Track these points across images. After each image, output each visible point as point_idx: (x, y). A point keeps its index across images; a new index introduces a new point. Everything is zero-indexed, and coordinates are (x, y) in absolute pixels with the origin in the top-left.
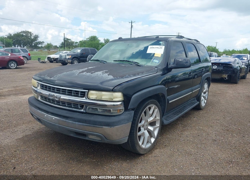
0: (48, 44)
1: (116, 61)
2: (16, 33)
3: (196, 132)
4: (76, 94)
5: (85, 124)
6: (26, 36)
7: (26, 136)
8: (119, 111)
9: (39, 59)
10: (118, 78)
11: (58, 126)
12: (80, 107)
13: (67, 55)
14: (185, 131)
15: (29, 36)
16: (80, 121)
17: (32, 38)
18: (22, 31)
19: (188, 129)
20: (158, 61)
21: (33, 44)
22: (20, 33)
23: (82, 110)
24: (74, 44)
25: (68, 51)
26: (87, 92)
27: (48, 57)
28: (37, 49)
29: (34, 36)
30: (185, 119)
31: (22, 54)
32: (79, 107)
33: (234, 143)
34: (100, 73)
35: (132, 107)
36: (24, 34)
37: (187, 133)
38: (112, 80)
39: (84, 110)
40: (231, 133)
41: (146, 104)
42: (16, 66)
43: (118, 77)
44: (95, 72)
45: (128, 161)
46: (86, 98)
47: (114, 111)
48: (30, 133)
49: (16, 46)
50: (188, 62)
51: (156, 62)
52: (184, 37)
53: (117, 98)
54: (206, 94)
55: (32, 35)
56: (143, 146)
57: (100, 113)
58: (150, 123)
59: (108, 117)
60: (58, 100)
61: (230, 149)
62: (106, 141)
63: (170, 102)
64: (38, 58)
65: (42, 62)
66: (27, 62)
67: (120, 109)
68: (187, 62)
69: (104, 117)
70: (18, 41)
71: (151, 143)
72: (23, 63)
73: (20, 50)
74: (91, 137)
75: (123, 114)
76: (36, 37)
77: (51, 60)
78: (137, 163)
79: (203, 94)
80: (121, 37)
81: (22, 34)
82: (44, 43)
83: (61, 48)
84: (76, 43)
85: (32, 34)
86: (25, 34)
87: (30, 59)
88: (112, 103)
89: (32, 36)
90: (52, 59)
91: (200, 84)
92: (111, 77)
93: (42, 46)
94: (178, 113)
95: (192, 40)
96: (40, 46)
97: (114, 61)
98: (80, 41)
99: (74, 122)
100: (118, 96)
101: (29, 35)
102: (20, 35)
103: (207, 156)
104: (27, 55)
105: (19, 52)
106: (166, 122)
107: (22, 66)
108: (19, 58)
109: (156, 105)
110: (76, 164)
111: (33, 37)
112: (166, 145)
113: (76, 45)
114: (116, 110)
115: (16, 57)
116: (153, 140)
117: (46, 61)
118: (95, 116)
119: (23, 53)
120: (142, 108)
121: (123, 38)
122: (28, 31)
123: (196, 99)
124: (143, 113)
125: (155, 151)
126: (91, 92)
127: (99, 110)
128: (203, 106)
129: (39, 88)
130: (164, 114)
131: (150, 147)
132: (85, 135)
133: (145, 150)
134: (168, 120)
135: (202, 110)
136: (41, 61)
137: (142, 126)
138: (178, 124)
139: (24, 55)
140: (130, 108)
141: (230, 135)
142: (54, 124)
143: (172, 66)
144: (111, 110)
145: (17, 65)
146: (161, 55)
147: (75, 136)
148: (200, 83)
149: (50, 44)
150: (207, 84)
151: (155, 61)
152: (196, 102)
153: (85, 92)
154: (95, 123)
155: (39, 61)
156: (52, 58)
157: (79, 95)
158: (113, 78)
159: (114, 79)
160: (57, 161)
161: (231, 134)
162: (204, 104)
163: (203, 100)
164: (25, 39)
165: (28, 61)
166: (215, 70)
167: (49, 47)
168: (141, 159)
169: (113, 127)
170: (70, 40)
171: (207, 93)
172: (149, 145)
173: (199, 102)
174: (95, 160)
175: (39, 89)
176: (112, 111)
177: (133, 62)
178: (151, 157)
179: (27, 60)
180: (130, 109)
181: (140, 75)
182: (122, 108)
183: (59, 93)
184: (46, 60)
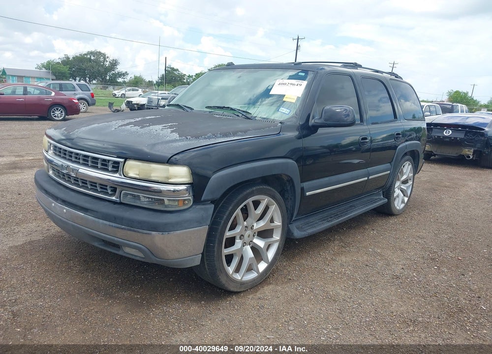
0: (136, 78)
1: (211, 107)
2: (78, 55)
3: (365, 257)
4: (104, 166)
5: (114, 224)
6: (97, 62)
7: (30, 243)
8: (181, 203)
9: (111, 105)
10: (187, 138)
11: (72, 225)
12: (112, 191)
13: (162, 99)
14: (342, 254)
15: (101, 62)
16: (106, 217)
17: (107, 66)
18: (89, 52)
19: (349, 251)
20: (288, 110)
21: (108, 78)
22: (85, 54)
23: (114, 198)
24: (184, 79)
25: (167, 92)
26: (122, 162)
27: (127, 101)
28: (115, 85)
29: (110, 62)
30: (352, 231)
31: (80, 94)
32: (109, 191)
33: (435, 286)
34: (158, 127)
35: (210, 197)
36: (92, 58)
37: (344, 259)
38: (175, 141)
39: (117, 198)
40: (438, 265)
41: (245, 193)
42: (65, 116)
43: (189, 137)
44: (149, 126)
45: (203, 302)
46: (120, 175)
47: (171, 203)
48: (40, 237)
49: (78, 79)
50: (350, 115)
51: (284, 112)
52: (360, 66)
53: (176, 177)
54: (407, 185)
55: (107, 59)
56: (238, 277)
57: (145, 204)
58: (258, 232)
59: (159, 214)
60: (75, 176)
61: (423, 296)
62: (154, 260)
63: (308, 194)
64: (110, 103)
65: (116, 110)
66: (87, 109)
67: (185, 200)
68: (348, 115)
69: (151, 213)
70: (80, 69)
71: (258, 271)
72: (77, 111)
73: (77, 87)
74: (129, 251)
75: (190, 209)
76: (114, 64)
77: (133, 108)
78: (219, 308)
79: (398, 184)
80: (232, 63)
81: (89, 56)
82: (128, 74)
83: (159, 86)
84: (189, 76)
85: (108, 57)
86: (94, 56)
87: (94, 104)
88: (172, 188)
89: (107, 61)
90: (135, 106)
91: (390, 163)
92: (176, 136)
93: (126, 80)
94: (331, 218)
95: (382, 72)
96: (120, 80)
97: (206, 107)
98: (197, 74)
99: (97, 220)
100: (181, 174)
101: (102, 59)
102: (85, 58)
103: (368, 305)
104: (88, 96)
105: (74, 89)
106: (297, 234)
107: (75, 116)
108: (71, 100)
109: (273, 197)
110: (101, 300)
111: (107, 64)
112: (290, 279)
113: (189, 80)
114: (174, 200)
115: (65, 99)
116: (262, 266)
117: (122, 109)
118: (135, 210)
119: (81, 91)
120: (236, 201)
121: (236, 64)
122: (99, 52)
123: (383, 192)
124: (238, 211)
125: (266, 288)
126: (130, 163)
127: (142, 199)
128: (398, 208)
129: (51, 152)
130: (293, 219)
131: (254, 280)
132: (117, 246)
133: (242, 283)
134: (305, 231)
135: (395, 217)
136: (115, 108)
137: (238, 237)
138: (334, 240)
139: (82, 96)
140: (206, 198)
141: (435, 269)
142: (67, 221)
143: (316, 121)
144: (166, 199)
145: (67, 114)
146: (296, 98)
147: (101, 247)
148: (392, 161)
149: (139, 77)
150: (409, 165)
151: (283, 110)
152: (381, 199)
153: (118, 163)
154: (133, 225)
155: (111, 109)
156: (135, 103)
157: (110, 169)
158: (178, 138)
159: (180, 140)
160: (67, 292)
161: (436, 267)
162: (403, 205)
163: (398, 196)
164: (93, 68)
165: (89, 107)
166: (448, 140)
167: (137, 82)
168: (230, 301)
169: (166, 233)
170: (177, 70)
171: (410, 183)
172: (253, 275)
173: (387, 200)
174: (139, 296)
175: (50, 155)
176: (166, 202)
177: (240, 111)
178: (250, 300)
179: (89, 105)
180: (205, 201)
181: (238, 136)
182: (189, 197)
183: (78, 163)
184: (124, 106)
